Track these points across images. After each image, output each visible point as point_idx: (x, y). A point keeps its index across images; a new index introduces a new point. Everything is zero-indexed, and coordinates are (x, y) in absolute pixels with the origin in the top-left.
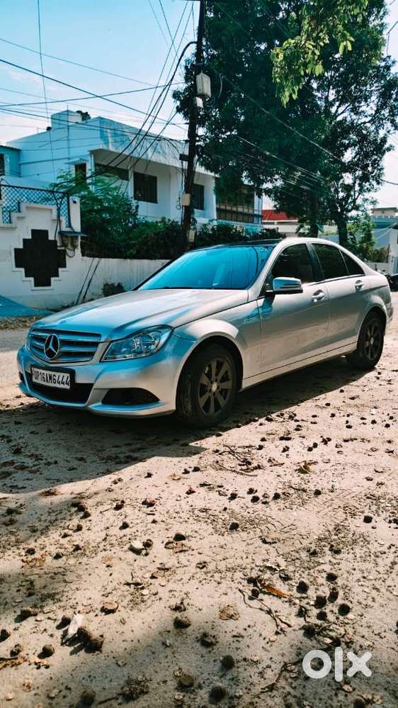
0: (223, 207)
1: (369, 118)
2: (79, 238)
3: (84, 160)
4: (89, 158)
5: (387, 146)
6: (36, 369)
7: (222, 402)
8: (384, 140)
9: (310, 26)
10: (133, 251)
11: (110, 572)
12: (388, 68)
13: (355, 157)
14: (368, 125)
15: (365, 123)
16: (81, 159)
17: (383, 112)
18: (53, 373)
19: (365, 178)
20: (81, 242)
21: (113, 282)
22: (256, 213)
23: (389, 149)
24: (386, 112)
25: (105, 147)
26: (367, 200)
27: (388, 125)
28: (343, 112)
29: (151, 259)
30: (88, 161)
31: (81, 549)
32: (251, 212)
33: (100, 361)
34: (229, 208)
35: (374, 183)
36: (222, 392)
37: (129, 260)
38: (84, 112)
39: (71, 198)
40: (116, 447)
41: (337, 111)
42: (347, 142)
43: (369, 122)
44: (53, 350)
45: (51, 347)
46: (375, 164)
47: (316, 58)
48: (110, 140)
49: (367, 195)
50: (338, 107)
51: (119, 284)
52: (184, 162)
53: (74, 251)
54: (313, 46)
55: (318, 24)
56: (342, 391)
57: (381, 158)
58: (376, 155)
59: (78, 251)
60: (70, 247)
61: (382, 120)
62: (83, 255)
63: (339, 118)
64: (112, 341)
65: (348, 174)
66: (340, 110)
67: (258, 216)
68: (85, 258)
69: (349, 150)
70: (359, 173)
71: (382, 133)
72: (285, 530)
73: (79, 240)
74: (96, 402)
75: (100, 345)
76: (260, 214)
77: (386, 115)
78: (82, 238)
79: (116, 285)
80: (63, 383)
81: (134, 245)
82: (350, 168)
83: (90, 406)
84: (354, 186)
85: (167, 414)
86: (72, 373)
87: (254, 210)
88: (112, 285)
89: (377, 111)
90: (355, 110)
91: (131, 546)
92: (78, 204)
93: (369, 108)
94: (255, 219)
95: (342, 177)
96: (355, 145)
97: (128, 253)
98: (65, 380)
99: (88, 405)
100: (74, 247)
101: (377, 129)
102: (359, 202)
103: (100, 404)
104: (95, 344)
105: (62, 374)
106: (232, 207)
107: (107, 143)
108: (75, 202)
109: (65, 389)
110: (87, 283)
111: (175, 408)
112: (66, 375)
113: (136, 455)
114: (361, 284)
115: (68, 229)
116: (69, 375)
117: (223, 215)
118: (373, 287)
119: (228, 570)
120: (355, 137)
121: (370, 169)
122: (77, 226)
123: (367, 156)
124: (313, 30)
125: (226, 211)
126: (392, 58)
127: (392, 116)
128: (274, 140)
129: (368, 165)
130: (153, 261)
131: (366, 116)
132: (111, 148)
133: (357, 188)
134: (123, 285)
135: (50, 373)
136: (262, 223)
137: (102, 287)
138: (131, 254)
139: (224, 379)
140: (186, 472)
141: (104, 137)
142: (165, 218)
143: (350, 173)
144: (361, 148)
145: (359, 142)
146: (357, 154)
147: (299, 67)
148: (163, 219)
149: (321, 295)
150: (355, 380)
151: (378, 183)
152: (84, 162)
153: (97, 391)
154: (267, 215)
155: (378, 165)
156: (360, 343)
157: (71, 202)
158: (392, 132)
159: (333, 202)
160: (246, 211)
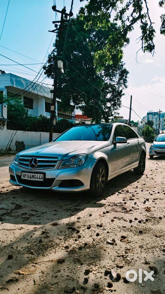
0: (60, 113)
1: (116, 83)
2: (6, 121)
3: (2, 90)
4: (5, 89)
5: (122, 93)
6: (24, 173)
7: (103, 186)
8: (121, 91)
9: (109, 47)
10: (29, 128)
11: (108, 252)
12: (122, 65)
13: (111, 97)
14: (116, 85)
15: (115, 84)
16: (1, 89)
17: (121, 81)
18: (34, 174)
19: (114, 105)
20: (7, 123)
21: (20, 140)
22: (73, 115)
23: (123, 94)
24: (122, 81)
25: (12, 86)
26: (116, 113)
27: (123, 86)
28: (107, 80)
29: (36, 131)
30: (4, 90)
31: (87, 245)
32: (71, 115)
33: (58, 169)
34: (62, 113)
35: (118, 107)
36: (102, 181)
37: (27, 132)
38: (3, 71)
39: (3, 105)
40: (67, 205)
41: (104, 79)
42: (108, 91)
43: (116, 84)
44: (34, 164)
45: (33, 163)
46: (118, 99)
47: (110, 58)
48: (14, 83)
49: (116, 111)
50: (105, 78)
51: (22, 141)
52: (52, 93)
53: (4, 127)
54: (110, 54)
55: (113, 46)
56: (138, 182)
57: (120, 98)
58: (119, 96)
59: (5, 127)
60: (2, 125)
61: (121, 84)
62: (7, 129)
63: (106, 82)
64: (63, 160)
65: (108, 103)
66: (106, 79)
67: (73, 117)
68: (8, 130)
69: (109, 94)
70: (112, 103)
71: (121, 89)
72: (160, 232)
73: (6, 122)
74: (55, 186)
75: (58, 162)
76: (74, 116)
77: (122, 82)
78: (7, 121)
79: (21, 142)
80: (40, 179)
81: (29, 125)
82: (109, 100)
83: (53, 188)
84: (111, 107)
85: (86, 190)
86: (44, 174)
87: (72, 114)
88: (19, 142)
89: (119, 81)
90: (111, 80)
91: (107, 242)
92: (6, 108)
93: (116, 79)
94: (73, 118)
95: (106, 104)
96: (111, 93)
97: (27, 129)
98: (41, 177)
99: (52, 188)
100: (4, 125)
101: (119, 87)
102: (113, 113)
103: (58, 187)
104: (56, 162)
105: (39, 175)
106: (63, 113)
107: (13, 84)
108: (5, 106)
109: (41, 181)
110: (11, 140)
111: (89, 188)
112: (41, 175)
113: (78, 208)
114: (139, 141)
115: (2, 118)
116: (43, 175)
117: (60, 115)
118: (142, 143)
119: (152, 248)
120: (111, 89)
121: (116, 101)
122: (5, 116)
123: (116, 96)
124: (110, 49)
125: (61, 114)
126: (124, 62)
127: (124, 83)
128: (84, 88)
129: (116, 100)
130: (37, 132)
131: (115, 82)
132: (15, 86)
133: (112, 108)
134: (24, 142)
135: (33, 174)
136: (75, 120)
137: (15, 142)
138: (28, 129)
139: (103, 177)
140: (104, 213)
141: (11, 81)
142: (42, 115)
143: (109, 102)
144: (113, 93)
145: (112, 91)
146: (112, 95)
147: (104, 61)
148: (41, 115)
149: (129, 144)
150: (140, 178)
151: (120, 107)
152: (2, 91)
153: (57, 181)
154: (78, 117)
155: (119, 100)
156: (139, 164)
157: (3, 106)
158: (124, 88)
159: (104, 113)
160: (69, 114)
